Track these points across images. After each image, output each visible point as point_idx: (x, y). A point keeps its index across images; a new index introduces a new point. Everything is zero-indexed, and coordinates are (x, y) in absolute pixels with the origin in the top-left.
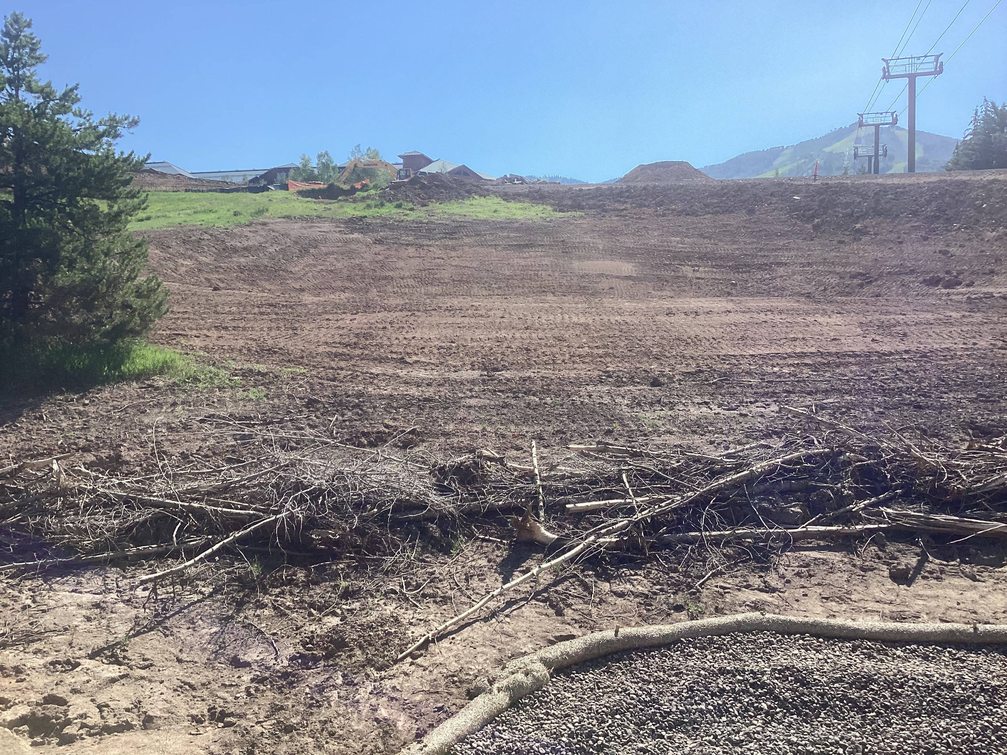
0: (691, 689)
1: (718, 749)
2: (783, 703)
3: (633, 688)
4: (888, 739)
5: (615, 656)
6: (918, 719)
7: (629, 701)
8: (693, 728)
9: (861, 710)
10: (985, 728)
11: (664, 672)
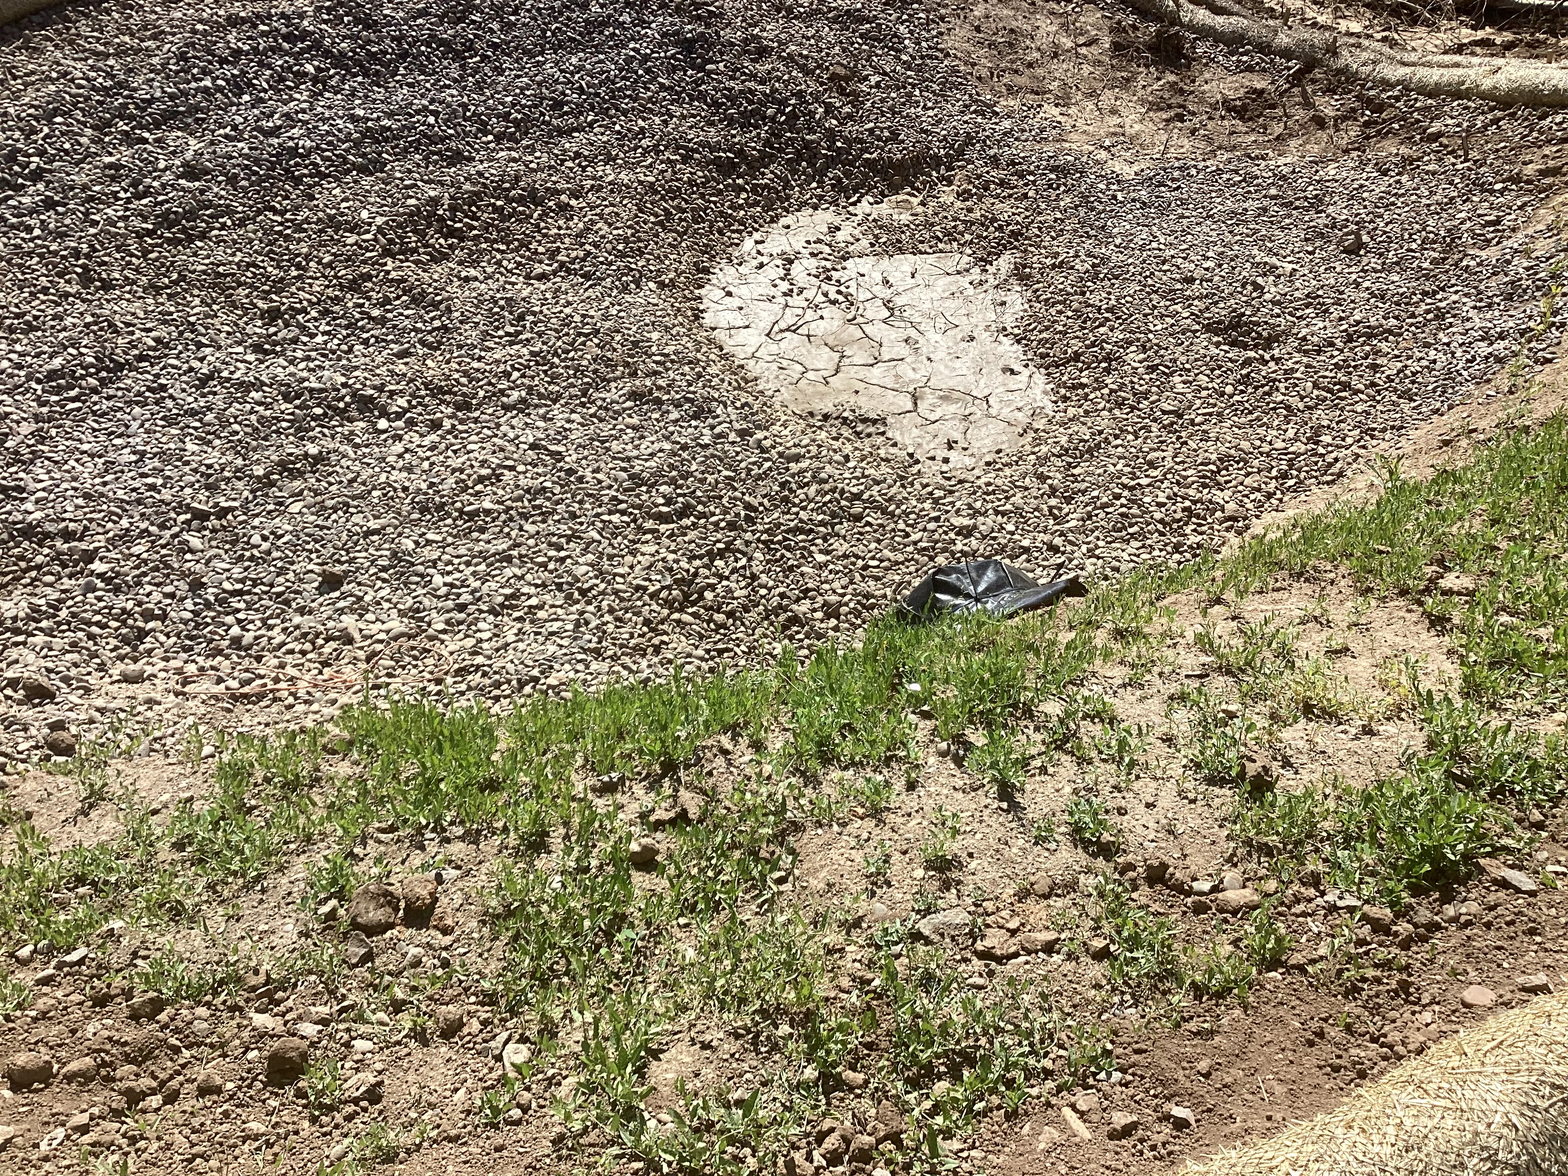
0: (182, 57)
1: (240, 145)
2: (339, 60)
3: (78, 69)
4: (499, 93)
5: (35, 18)
6: (540, 58)
7: (74, 91)
8: (197, 120)
9: (458, 56)
10: (629, 60)
11: (132, 35)
